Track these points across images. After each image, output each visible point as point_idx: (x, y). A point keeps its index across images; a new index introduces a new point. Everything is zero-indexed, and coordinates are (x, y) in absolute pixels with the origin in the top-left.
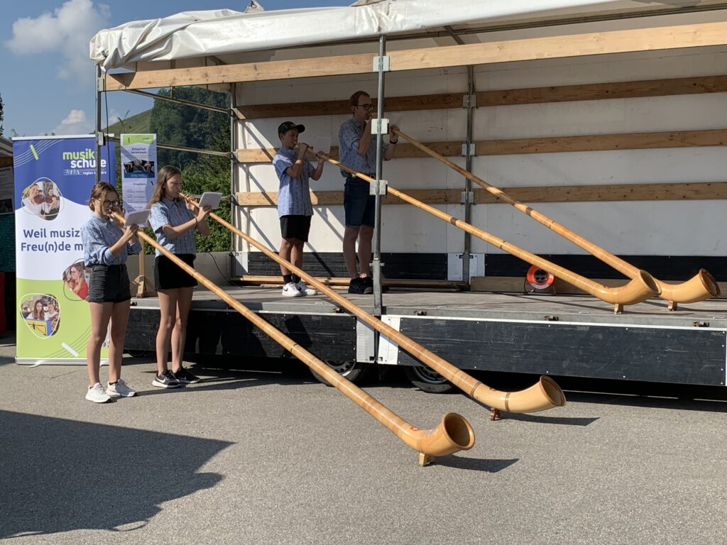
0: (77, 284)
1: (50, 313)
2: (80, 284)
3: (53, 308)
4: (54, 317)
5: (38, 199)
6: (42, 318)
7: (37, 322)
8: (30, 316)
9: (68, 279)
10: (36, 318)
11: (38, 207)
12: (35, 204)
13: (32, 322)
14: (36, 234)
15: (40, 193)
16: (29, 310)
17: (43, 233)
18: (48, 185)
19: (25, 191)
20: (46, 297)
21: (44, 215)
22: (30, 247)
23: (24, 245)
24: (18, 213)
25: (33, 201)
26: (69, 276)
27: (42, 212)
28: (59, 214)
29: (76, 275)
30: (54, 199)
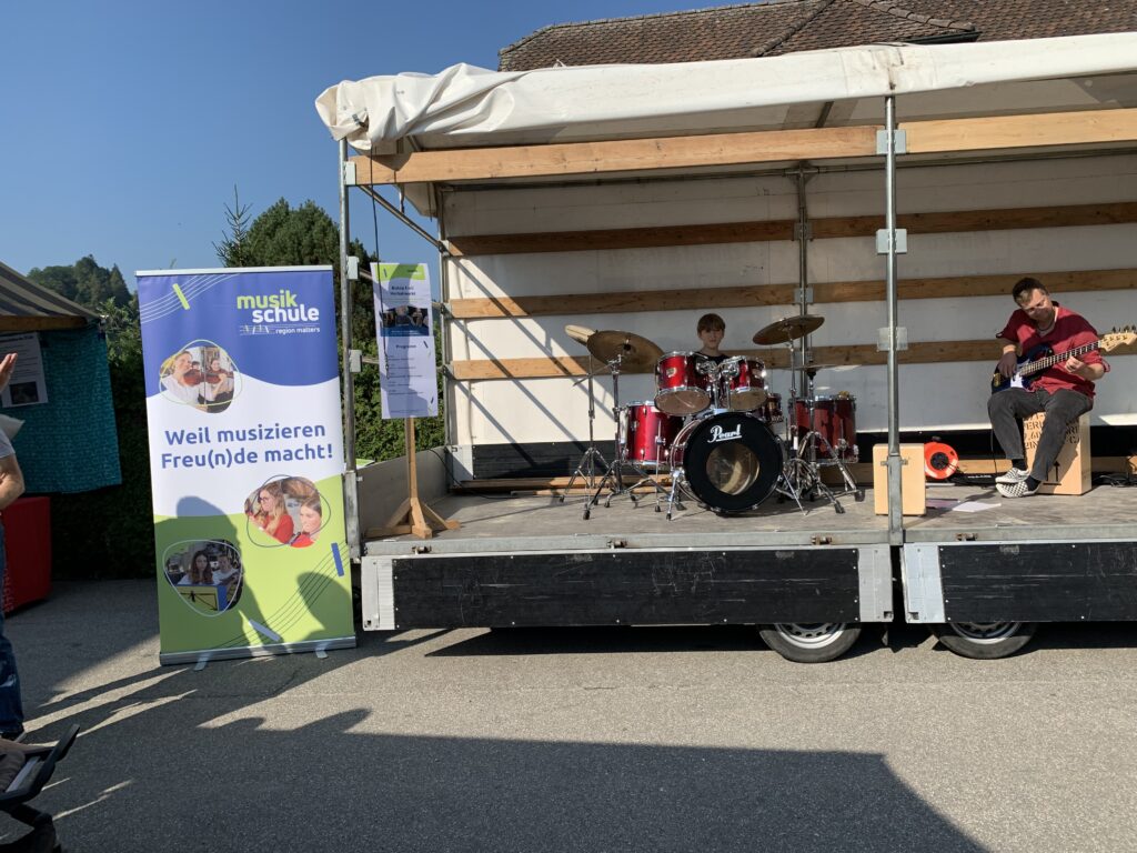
0: (273, 518)
1: (224, 572)
2: (277, 518)
3: (228, 563)
4: (231, 578)
5: (192, 377)
6: (208, 581)
7: (197, 590)
8: (185, 580)
9: (256, 512)
10: (195, 583)
11: (193, 391)
12: (187, 386)
13: (188, 590)
14: (191, 438)
15: (195, 367)
16: (182, 570)
17: (205, 436)
18: (209, 353)
19: (166, 365)
20: (213, 545)
21: (205, 405)
22: (180, 462)
23: (167, 458)
24: (152, 403)
25: (183, 380)
26: (256, 507)
27: (201, 400)
28: (234, 402)
29: (269, 504)
30: (222, 376)
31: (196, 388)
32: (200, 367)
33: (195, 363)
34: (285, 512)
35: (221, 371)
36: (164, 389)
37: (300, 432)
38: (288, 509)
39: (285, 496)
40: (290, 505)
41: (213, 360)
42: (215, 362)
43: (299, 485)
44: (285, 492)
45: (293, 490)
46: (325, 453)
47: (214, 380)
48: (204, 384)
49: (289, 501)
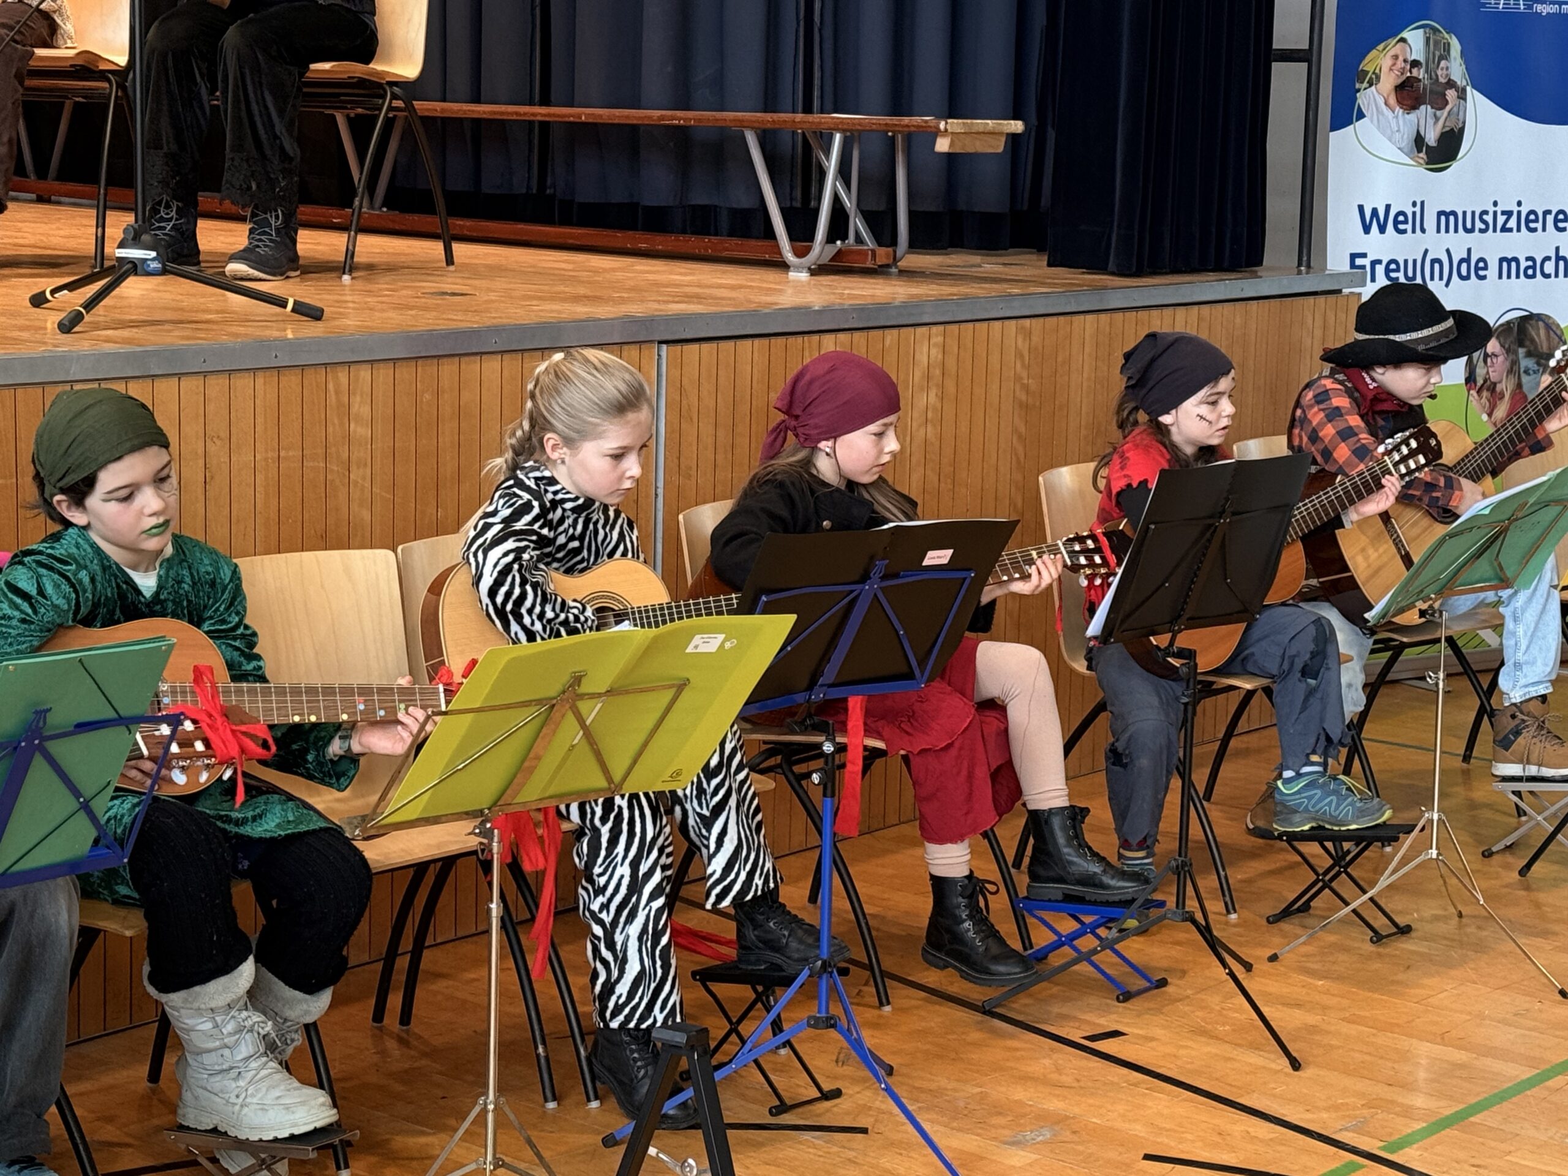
31: (1413, 117)
32: (1420, 73)
33: (1415, 64)
34: (1519, 385)
35: (1451, 84)
36: (1361, 115)
37: (1550, 219)
38: (1525, 379)
39: (1522, 351)
40: (1526, 372)
41: (1441, 58)
42: (1443, 63)
43: (1542, 332)
44: (1521, 344)
45: (1533, 341)
47: (1440, 102)
48: (1425, 110)
49: (1526, 363)
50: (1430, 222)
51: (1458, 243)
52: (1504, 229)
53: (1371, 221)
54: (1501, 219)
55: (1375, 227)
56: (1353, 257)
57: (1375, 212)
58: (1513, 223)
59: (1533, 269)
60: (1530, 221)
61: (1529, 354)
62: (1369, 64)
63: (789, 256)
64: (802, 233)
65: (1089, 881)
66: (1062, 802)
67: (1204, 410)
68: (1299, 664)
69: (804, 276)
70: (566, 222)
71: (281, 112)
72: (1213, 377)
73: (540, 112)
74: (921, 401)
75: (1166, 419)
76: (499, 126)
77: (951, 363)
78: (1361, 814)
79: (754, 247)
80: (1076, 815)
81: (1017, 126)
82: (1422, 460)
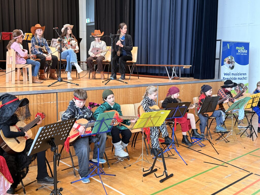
31: (229, 64)
32: (230, 60)
33: (229, 60)
34: (240, 90)
35: (233, 61)
36: (224, 64)
37: (243, 74)
39: (240, 87)
41: (232, 59)
43: (242, 85)
44: (240, 86)
46: (246, 79)
47: (232, 63)
48: (231, 64)
49: (240, 88)
50: (231, 74)
51: (234, 76)
52: (238, 75)
53: (225, 74)
54: (238, 74)
55: (226, 75)
56: (223, 78)
57: (226, 74)
58: (239, 74)
59: (241, 79)
60: (241, 74)
61: (241, 87)
62: (225, 60)
63: (169, 78)
64: (171, 76)
65: (198, 136)
66: (195, 128)
67: (210, 92)
68: (218, 116)
69: (171, 80)
70: (149, 75)
71: (124, 65)
72: (210, 89)
73: (147, 65)
74: (182, 91)
75: (205, 93)
76: (143, 66)
77: (185, 88)
78: (225, 130)
79: (166, 77)
80: (197, 130)
81: (191, 66)
82: (231, 97)
